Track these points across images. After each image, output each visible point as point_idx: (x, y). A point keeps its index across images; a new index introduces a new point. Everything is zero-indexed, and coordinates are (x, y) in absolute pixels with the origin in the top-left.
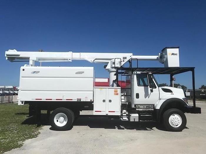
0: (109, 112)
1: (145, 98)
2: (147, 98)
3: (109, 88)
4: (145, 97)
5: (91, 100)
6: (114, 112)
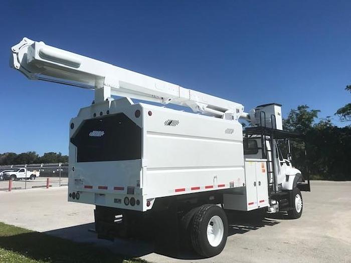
0: (261, 202)
5: (244, 184)
6: (263, 201)
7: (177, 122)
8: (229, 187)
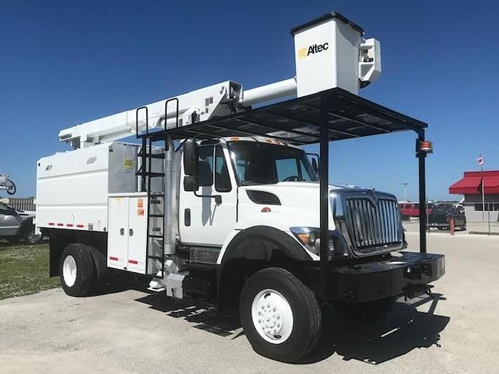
0: (130, 262)
1: (204, 225)
2: (207, 224)
3: (130, 197)
4: (204, 223)
5: (105, 229)
6: (136, 263)
7: (51, 166)
8: (87, 229)
